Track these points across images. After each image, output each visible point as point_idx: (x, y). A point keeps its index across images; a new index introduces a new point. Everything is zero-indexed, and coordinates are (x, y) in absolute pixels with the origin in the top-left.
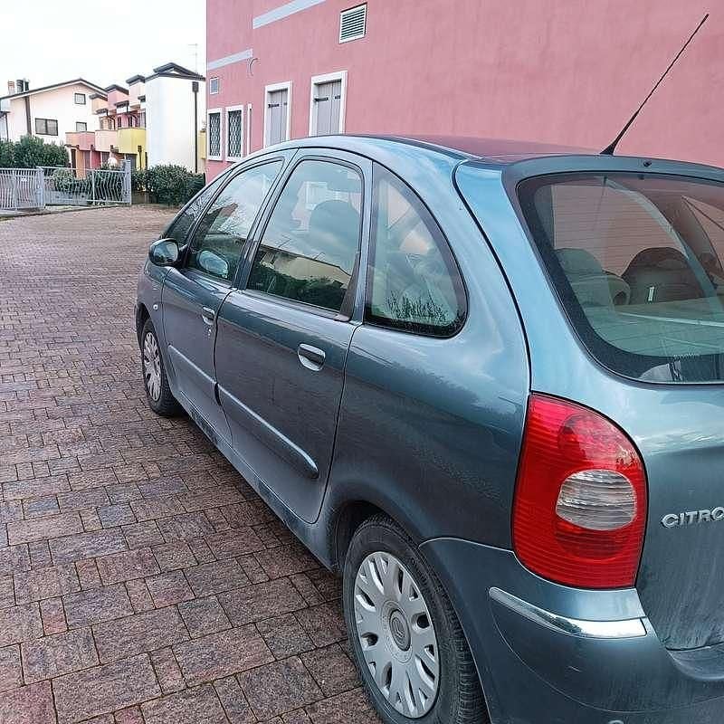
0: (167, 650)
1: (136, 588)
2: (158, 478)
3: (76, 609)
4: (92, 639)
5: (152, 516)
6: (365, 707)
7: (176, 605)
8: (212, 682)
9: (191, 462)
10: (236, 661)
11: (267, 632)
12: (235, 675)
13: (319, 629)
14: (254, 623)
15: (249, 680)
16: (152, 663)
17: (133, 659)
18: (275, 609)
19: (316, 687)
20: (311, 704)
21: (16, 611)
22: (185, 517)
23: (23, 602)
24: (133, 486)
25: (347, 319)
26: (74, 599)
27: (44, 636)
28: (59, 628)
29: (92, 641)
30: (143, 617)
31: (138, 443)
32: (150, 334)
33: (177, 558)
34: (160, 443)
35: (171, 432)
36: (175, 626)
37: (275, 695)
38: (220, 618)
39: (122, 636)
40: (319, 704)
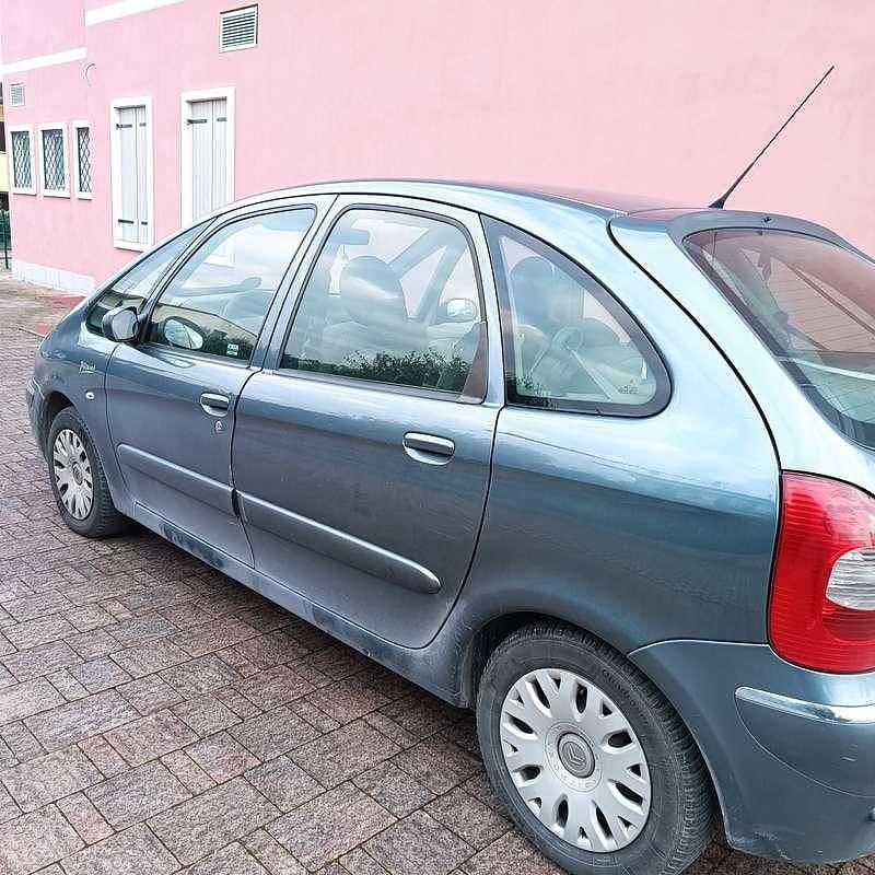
0: (260, 833)
1: (179, 762)
2: (131, 620)
3: (112, 804)
4: (153, 838)
5: (151, 669)
6: (526, 854)
7: (242, 776)
8: (337, 860)
9: (164, 593)
10: (352, 830)
11: (370, 788)
12: (360, 846)
13: (428, 774)
14: (350, 780)
15: (379, 848)
16: (250, 853)
17: (223, 853)
18: (365, 759)
19: (461, 842)
20: (465, 862)
21: (28, 822)
22: (193, 664)
23: (31, 807)
24: (101, 633)
25: (478, 400)
26: (102, 791)
27: (87, 846)
28: (101, 832)
29: (156, 840)
30: (207, 797)
31: (78, 577)
32: (68, 431)
33: (212, 718)
34: (108, 574)
35: (115, 557)
36: (254, 801)
37: (420, 861)
38: (305, 781)
39: (193, 827)
40: (474, 860)
